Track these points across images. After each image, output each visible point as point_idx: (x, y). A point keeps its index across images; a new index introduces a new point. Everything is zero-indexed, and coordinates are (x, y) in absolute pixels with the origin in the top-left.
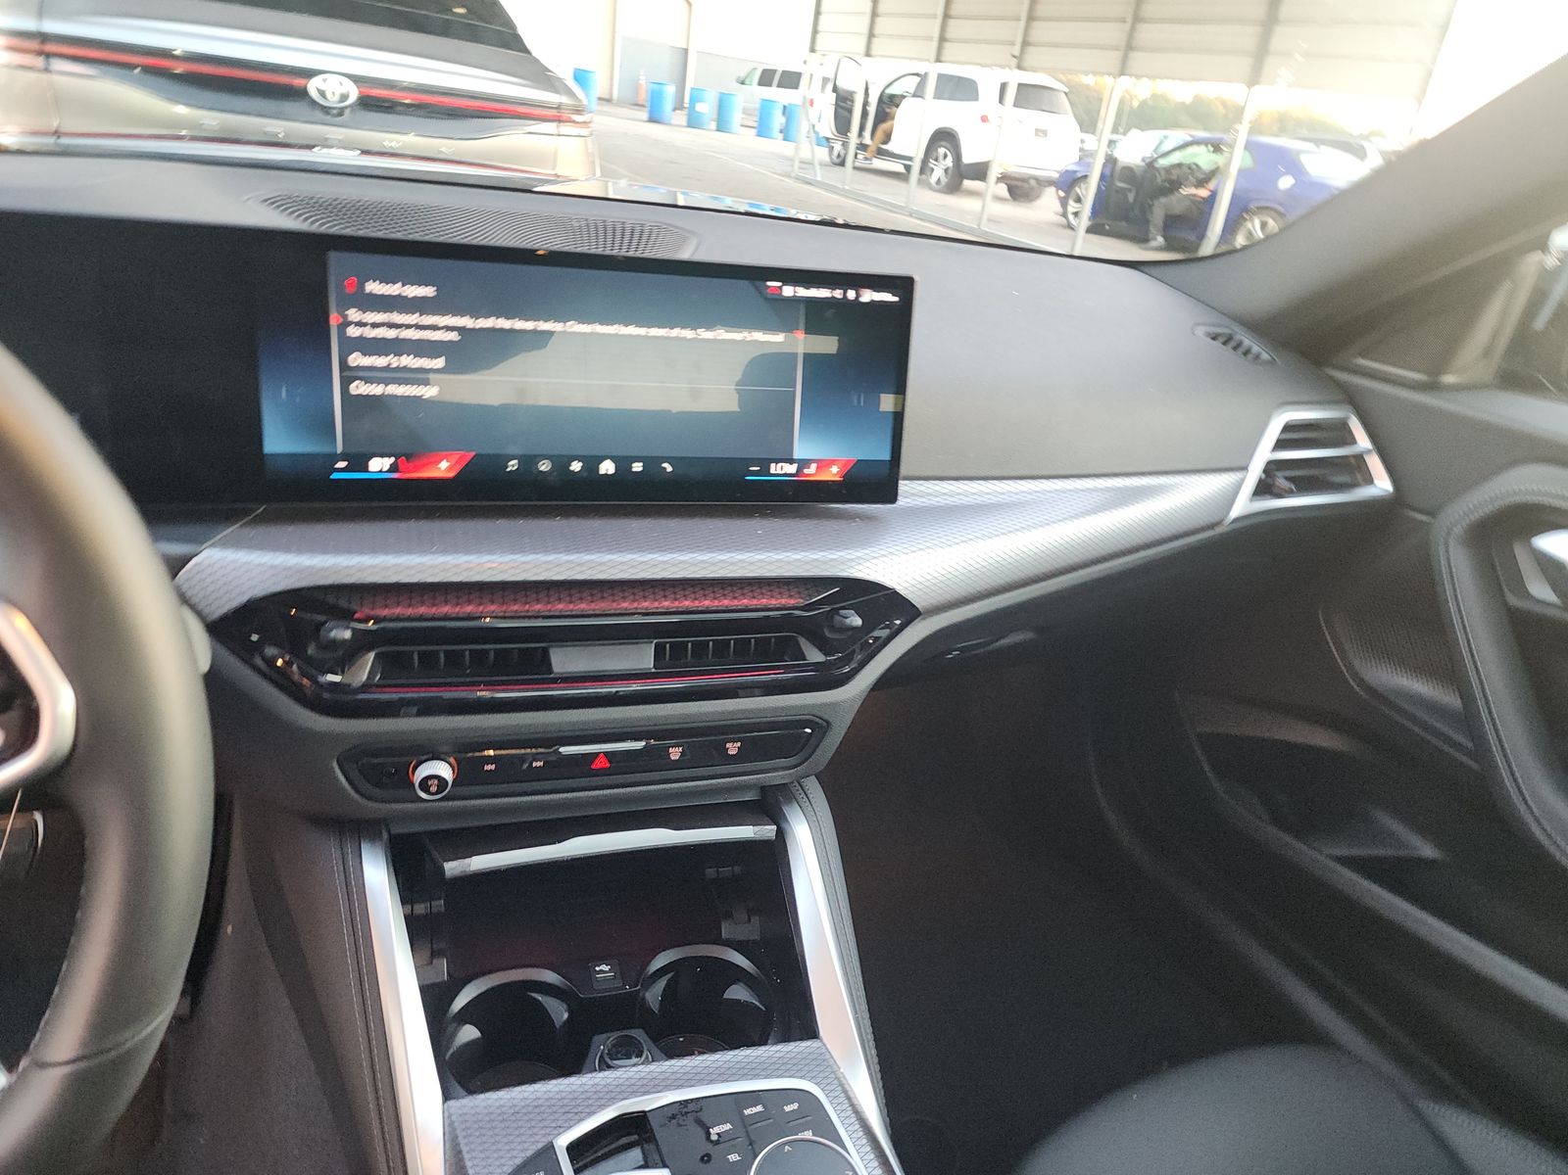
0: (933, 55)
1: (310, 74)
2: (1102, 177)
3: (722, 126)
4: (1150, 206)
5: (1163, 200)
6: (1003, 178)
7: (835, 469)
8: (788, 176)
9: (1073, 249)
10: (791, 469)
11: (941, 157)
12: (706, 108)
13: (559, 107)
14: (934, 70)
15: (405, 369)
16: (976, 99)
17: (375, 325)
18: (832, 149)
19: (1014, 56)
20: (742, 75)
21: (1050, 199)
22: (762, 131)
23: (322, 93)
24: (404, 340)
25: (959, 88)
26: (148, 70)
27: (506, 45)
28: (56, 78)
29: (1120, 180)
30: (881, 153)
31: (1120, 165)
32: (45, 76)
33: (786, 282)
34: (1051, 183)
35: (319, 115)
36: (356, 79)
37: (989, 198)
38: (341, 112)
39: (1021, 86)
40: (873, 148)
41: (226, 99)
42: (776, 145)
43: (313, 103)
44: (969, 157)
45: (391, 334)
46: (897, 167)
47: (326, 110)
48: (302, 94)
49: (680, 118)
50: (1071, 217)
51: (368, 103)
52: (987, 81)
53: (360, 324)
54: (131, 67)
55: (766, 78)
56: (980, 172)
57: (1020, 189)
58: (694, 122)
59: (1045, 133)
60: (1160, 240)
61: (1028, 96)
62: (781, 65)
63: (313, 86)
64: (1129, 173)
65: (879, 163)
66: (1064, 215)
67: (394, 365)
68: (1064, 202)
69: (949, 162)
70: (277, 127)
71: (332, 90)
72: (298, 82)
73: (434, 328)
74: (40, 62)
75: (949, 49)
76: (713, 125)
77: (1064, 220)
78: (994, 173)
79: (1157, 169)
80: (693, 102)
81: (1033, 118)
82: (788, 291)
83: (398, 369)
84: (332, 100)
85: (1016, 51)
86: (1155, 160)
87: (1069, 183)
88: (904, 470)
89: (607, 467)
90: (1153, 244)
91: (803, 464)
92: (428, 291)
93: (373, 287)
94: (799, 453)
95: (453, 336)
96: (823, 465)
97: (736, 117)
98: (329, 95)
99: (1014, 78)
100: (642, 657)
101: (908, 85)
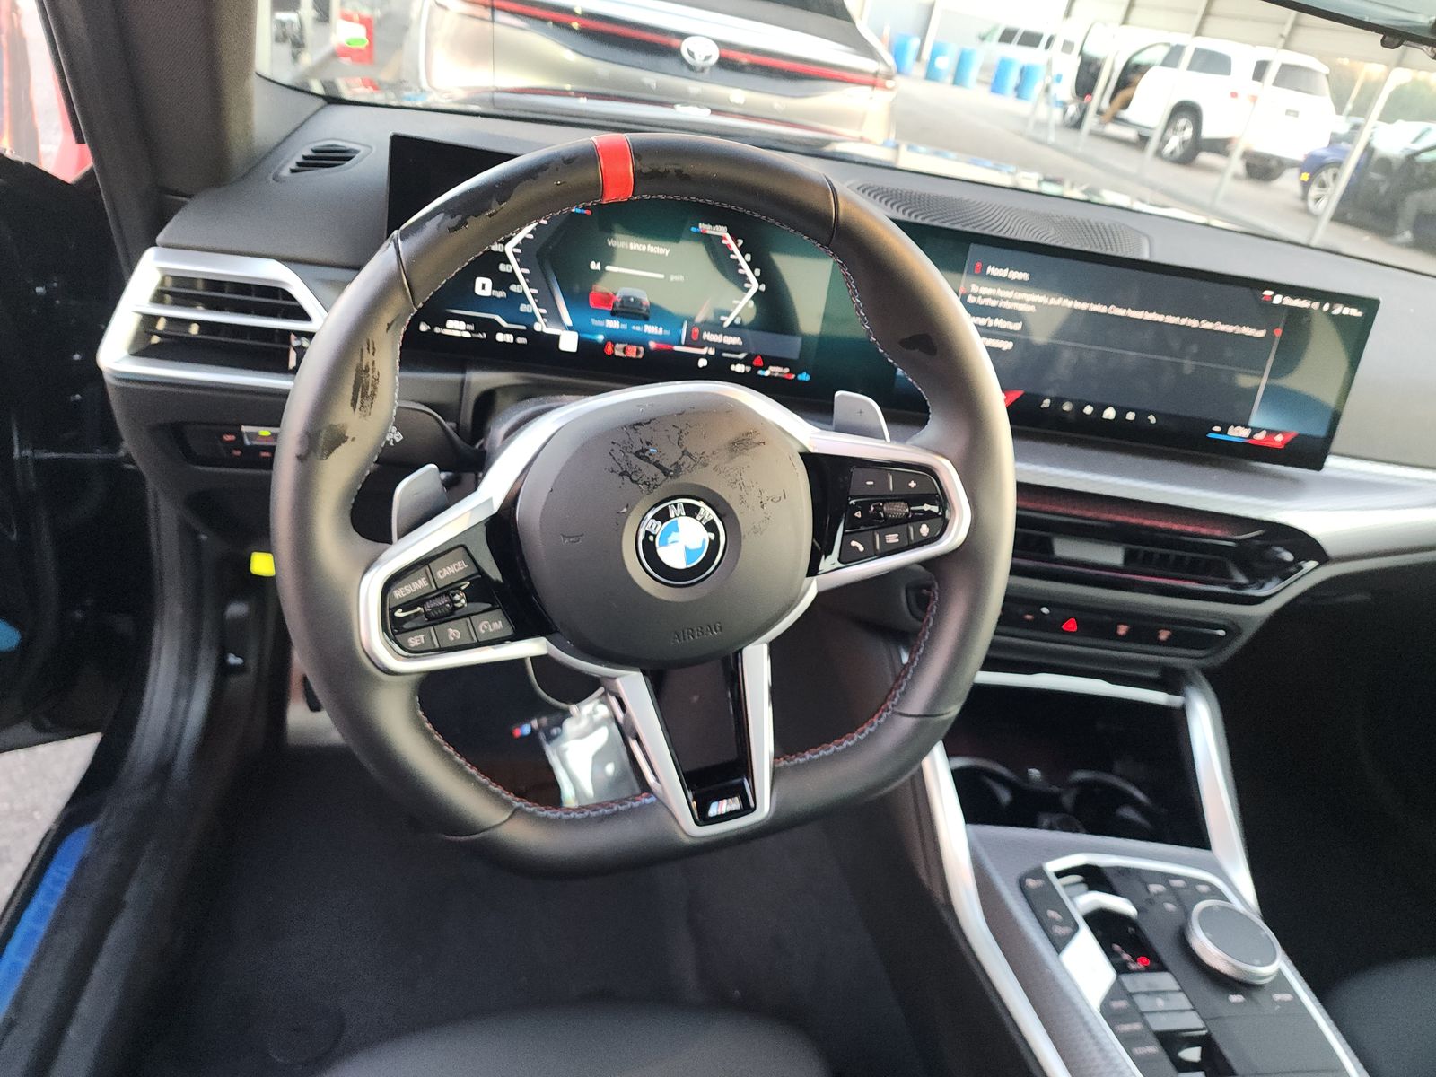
0: (1194, 28)
1: (683, 36)
2: (1358, 167)
3: (958, 79)
4: (1403, 200)
5: (1418, 195)
6: (1247, 155)
7: (1279, 438)
8: (1021, 134)
9: (1311, 237)
10: (1245, 433)
11: (1179, 129)
12: (945, 64)
13: (876, 74)
14: (1192, 44)
15: (997, 328)
16: (1229, 74)
17: (984, 297)
18: (1065, 112)
19: (1282, 36)
20: (984, 31)
21: (1289, 183)
22: (997, 87)
23: (691, 54)
24: (1001, 308)
25: (1212, 63)
26: (557, 23)
27: (833, 15)
28: (497, 27)
29: (1375, 170)
30: (1116, 119)
31: (1377, 155)
32: (488, 26)
33: (1277, 292)
34: (1294, 164)
35: (686, 70)
36: (719, 43)
37: (1229, 175)
38: (703, 70)
39: (1284, 67)
40: (1109, 114)
41: (617, 53)
42: (1007, 103)
43: (683, 60)
44: (1207, 133)
45: (994, 303)
46: (1130, 134)
47: (691, 68)
48: (674, 52)
49: (919, 71)
50: (1311, 204)
51: (725, 64)
52: (1243, 58)
53: (976, 295)
54: (545, 20)
55: (1007, 37)
56: (1220, 147)
57: (1261, 169)
58: (931, 75)
59: (1296, 114)
60: (1408, 235)
61: (1290, 76)
62: (1023, 25)
63: (685, 46)
64: (1386, 163)
65: (1112, 129)
66: (1304, 198)
67: (990, 325)
68: (1306, 186)
69: (1188, 133)
70: (651, 79)
71: (701, 50)
72: (675, 42)
73: (1022, 301)
74: (487, 14)
75: (1212, 23)
76: (949, 79)
77: (1301, 204)
78: (1237, 152)
79: (1418, 164)
80: (933, 56)
81: (1288, 97)
82: (1277, 299)
83: (992, 328)
84: (698, 61)
85: (1286, 32)
86: (1418, 153)
87: (1315, 167)
88: (1335, 446)
89: (1110, 414)
90: (1400, 239)
91: (1256, 430)
92: (1024, 276)
93: (992, 270)
94: (1254, 422)
95: (1031, 308)
96: (1271, 432)
97: (973, 73)
98: (696, 56)
99: (1278, 57)
100: (1113, 556)
101: (1158, 54)
